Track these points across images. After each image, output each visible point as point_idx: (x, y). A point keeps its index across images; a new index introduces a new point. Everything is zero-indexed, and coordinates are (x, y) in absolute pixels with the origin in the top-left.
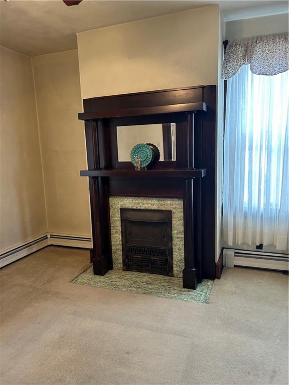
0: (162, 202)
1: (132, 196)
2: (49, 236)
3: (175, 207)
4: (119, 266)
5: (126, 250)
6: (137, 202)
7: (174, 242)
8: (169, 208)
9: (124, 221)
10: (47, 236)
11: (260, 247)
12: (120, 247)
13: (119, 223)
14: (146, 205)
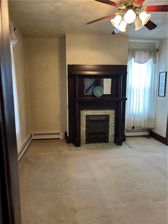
0: (105, 112)
1: (92, 110)
2: (33, 135)
3: (111, 113)
4: (84, 142)
5: (88, 134)
6: (94, 112)
7: (110, 128)
8: (108, 114)
9: (87, 121)
10: (31, 134)
11: (133, 128)
12: (85, 133)
13: (85, 122)
14: (98, 113)
